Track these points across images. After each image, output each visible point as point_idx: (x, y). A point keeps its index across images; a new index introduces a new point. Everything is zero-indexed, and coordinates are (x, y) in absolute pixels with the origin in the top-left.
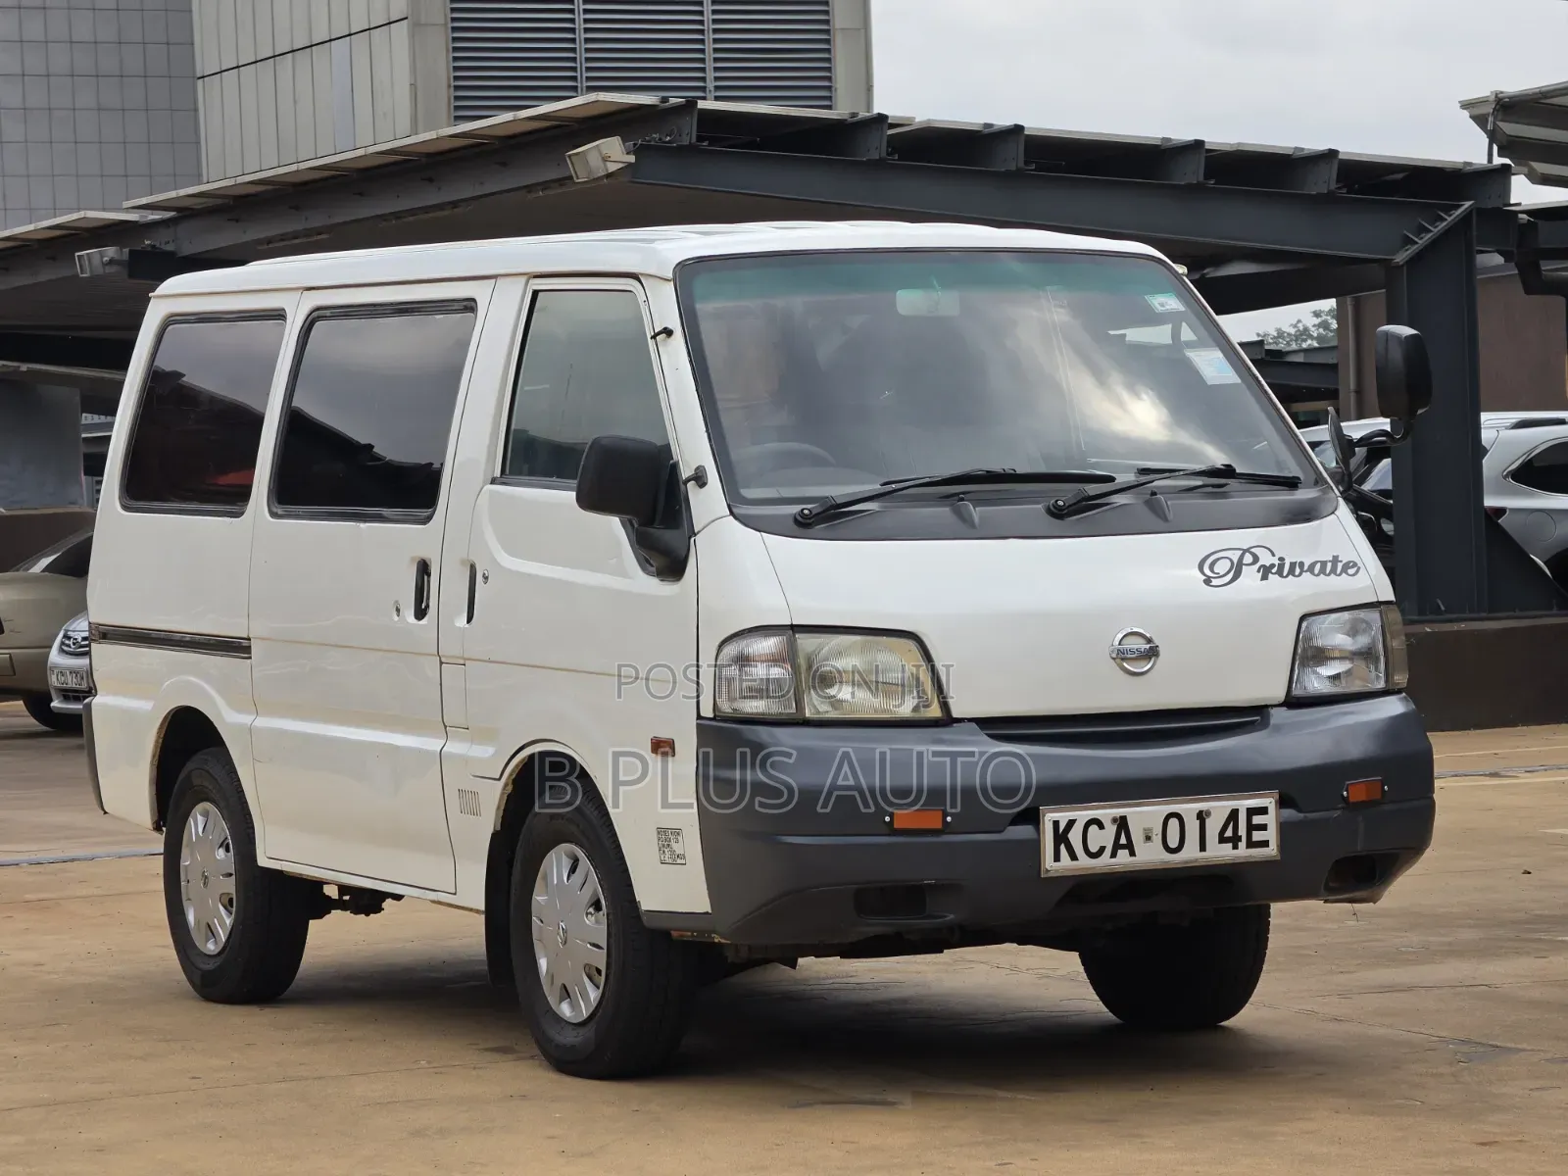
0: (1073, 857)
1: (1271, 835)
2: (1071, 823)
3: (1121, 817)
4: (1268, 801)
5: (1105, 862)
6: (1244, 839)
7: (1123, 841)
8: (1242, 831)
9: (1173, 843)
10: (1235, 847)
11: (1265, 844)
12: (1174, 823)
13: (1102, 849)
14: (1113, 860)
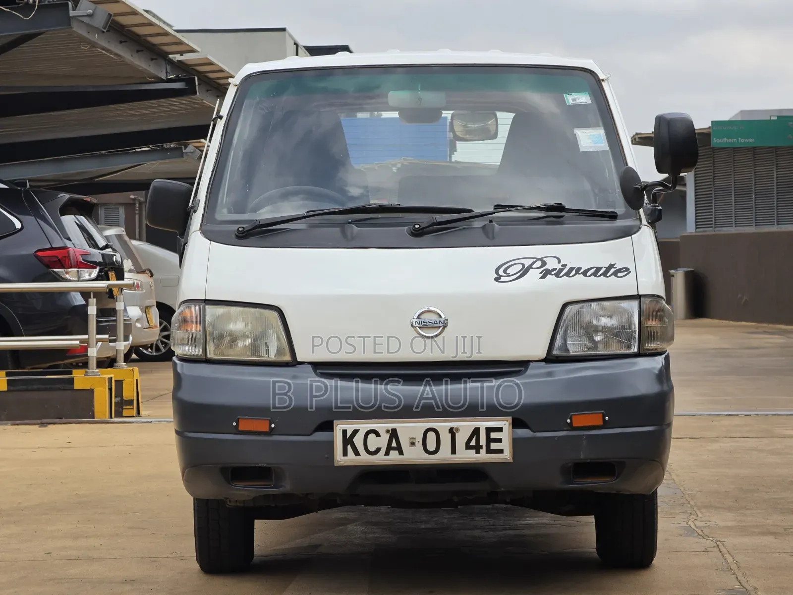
0: (357, 453)
1: (506, 445)
2: (356, 432)
3: (392, 429)
4: (505, 423)
5: (381, 459)
6: (484, 447)
7: (394, 444)
8: (483, 442)
9: (431, 446)
10: (478, 452)
11: (501, 451)
12: (431, 436)
13: (378, 450)
14: (387, 457)
